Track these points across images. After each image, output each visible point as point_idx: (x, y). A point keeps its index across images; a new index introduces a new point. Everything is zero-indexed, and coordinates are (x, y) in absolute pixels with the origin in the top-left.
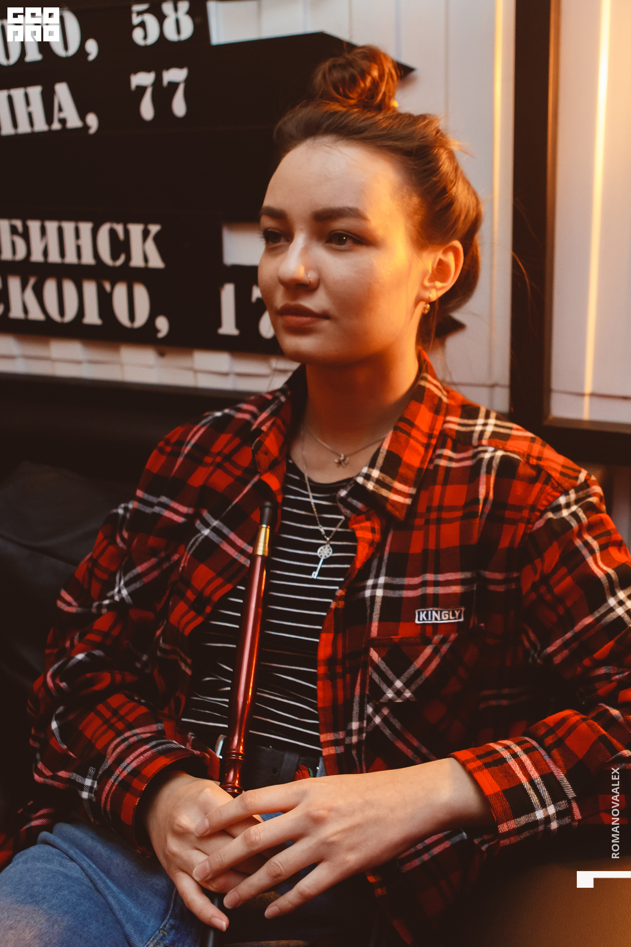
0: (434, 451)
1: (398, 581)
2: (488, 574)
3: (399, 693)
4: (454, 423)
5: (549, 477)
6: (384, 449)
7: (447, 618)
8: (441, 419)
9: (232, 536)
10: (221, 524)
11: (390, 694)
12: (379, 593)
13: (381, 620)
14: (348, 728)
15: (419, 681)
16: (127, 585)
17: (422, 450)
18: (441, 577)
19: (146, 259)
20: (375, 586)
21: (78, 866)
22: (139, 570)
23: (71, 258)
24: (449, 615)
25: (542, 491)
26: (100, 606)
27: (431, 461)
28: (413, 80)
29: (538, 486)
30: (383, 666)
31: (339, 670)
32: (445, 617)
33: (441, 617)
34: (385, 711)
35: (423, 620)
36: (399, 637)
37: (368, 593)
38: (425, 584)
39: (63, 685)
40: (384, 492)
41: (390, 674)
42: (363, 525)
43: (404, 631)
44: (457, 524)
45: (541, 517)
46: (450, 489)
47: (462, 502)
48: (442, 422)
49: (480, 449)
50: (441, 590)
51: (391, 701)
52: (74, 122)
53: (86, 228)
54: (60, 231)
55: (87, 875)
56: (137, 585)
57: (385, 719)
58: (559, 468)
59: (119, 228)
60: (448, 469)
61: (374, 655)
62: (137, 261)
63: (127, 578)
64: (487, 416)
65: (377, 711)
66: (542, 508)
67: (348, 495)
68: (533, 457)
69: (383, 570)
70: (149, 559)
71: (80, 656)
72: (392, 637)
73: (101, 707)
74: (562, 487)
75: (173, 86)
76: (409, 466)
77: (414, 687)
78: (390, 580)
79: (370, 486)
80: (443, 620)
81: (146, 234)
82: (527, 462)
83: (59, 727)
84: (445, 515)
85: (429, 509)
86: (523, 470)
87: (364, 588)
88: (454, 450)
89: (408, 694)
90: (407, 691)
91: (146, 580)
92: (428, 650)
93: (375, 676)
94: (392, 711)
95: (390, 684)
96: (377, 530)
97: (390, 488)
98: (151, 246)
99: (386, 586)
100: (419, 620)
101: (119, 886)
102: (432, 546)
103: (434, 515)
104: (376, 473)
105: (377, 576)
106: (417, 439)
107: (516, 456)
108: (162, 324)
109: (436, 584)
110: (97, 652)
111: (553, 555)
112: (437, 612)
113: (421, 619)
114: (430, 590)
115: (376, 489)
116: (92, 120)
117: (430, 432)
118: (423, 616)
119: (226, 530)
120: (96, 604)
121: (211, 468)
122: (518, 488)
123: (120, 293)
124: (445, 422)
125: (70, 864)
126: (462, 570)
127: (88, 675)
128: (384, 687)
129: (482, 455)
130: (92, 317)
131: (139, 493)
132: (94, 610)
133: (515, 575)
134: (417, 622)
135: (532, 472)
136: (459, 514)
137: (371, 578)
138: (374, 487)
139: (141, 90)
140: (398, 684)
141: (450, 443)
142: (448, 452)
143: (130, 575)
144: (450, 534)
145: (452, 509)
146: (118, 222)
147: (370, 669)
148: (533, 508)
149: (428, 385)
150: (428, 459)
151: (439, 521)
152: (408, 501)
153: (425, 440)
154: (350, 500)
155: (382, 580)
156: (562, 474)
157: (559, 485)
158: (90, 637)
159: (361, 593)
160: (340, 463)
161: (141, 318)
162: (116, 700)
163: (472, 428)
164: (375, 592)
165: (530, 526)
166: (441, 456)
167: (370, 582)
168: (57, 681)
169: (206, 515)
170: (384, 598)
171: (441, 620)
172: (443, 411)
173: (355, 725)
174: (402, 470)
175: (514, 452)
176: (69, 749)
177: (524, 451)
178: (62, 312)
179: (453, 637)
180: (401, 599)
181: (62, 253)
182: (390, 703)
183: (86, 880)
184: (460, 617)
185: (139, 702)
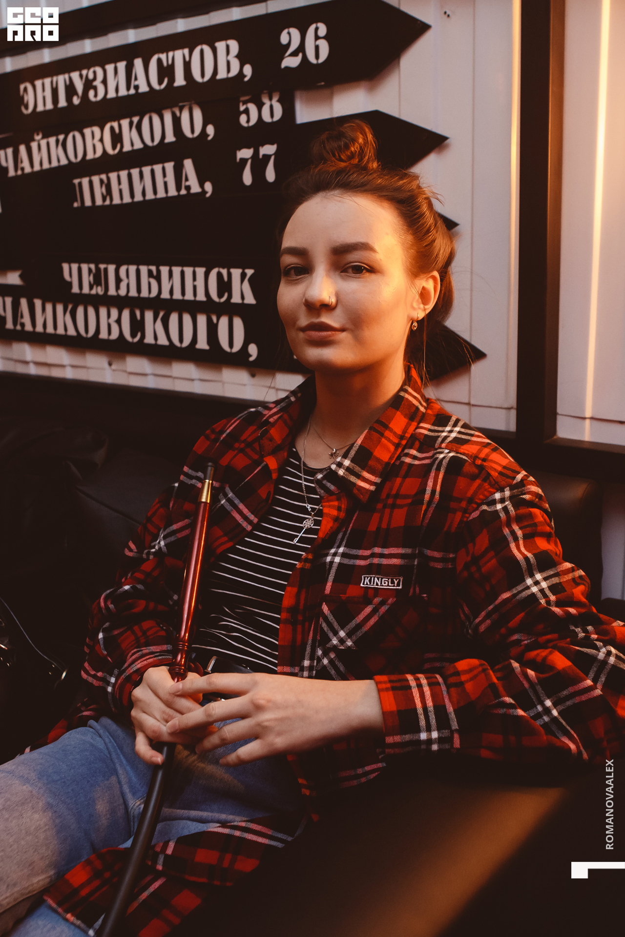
0: (403, 450)
1: (354, 552)
2: (428, 552)
3: (342, 641)
4: (426, 428)
5: (489, 475)
6: (357, 444)
7: (386, 584)
8: (414, 424)
9: (241, 506)
10: (234, 496)
11: (335, 641)
12: (337, 559)
13: (334, 581)
14: (302, 665)
15: (359, 634)
16: (164, 538)
17: (392, 448)
18: (386, 551)
19: (243, 298)
20: (335, 554)
21: (103, 741)
22: (174, 527)
23: (189, 296)
24: (388, 582)
25: (480, 487)
26: (149, 553)
27: (399, 457)
28: (447, 146)
29: (478, 482)
30: (331, 618)
31: (300, 618)
32: (385, 583)
33: (381, 583)
34: (332, 656)
35: (367, 584)
36: (347, 596)
37: (329, 559)
38: (373, 555)
39: (111, 606)
40: (353, 479)
41: (336, 625)
42: (332, 503)
43: (351, 591)
44: (405, 509)
45: (477, 509)
46: (408, 481)
47: (413, 492)
48: (415, 427)
49: (439, 450)
50: (384, 561)
51: (335, 647)
52: (196, 189)
53: (201, 271)
54: (183, 274)
55: (108, 749)
56: (173, 539)
57: (331, 661)
58: (499, 469)
59: (224, 272)
60: (411, 465)
61: (325, 608)
62: (236, 299)
63: (165, 533)
64: (455, 425)
65: (326, 654)
66: (479, 501)
67: (323, 478)
68: (479, 458)
69: (344, 543)
70: (184, 520)
71: (127, 587)
72: (341, 595)
73: (136, 628)
74: (498, 485)
75: (267, 157)
76: (378, 460)
77: (354, 638)
78: (348, 551)
79: (341, 472)
80: (383, 586)
81: (243, 276)
82: (474, 463)
83: (104, 638)
84: (399, 502)
85: (388, 496)
86: (468, 469)
87: (327, 555)
88: (419, 451)
89: (349, 643)
90: (349, 640)
91: (179, 535)
92: (368, 609)
93: (324, 625)
94: (337, 656)
95: (336, 633)
96: (342, 510)
97: (359, 477)
98: (246, 286)
99: (344, 555)
100: (363, 584)
101: (128, 760)
102: (384, 525)
103: (390, 501)
104: (347, 463)
105: (339, 547)
106: (389, 438)
107: (464, 457)
108: (253, 349)
109: (382, 556)
110: (140, 587)
111: (483, 541)
112: (378, 579)
113: (365, 583)
114: (376, 561)
115: (346, 475)
116: (208, 187)
117: (403, 435)
118: (367, 581)
119: (237, 501)
120: (146, 551)
121: (236, 452)
122: (462, 482)
123: (223, 323)
124: (418, 427)
125: (99, 739)
126: (404, 546)
127: (130, 601)
128: (331, 635)
129: (437, 455)
130: (202, 344)
131: (186, 469)
132: (144, 556)
133: (451, 556)
134: (362, 585)
135: (475, 470)
136: (409, 501)
137: (334, 548)
138: (344, 473)
139: (244, 161)
140: (342, 634)
141: (417, 444)
142: (414, 452)
143: (168, 531)
144: (399, 518)
145: (405, 497)
146: (223, 268)
147: (321, 620)
148: (471, 500)
149: (407, 396)
150: (396, 456)
151: (394, 506)
152: (372, 488)
153: (396, 441)
154: (325, 482)
155: (341, 550)
156: (501, 473)
157: (496, 482)
158: (137, 575)
159: (324, 559)
160: (332, 455)
161: (238, 345)
162: (146, 625)
163: (439, 434)
164: (334, 559)
165: (467, 515)
166: (407, 455)
167: (333, 551)
168: (109, 603)
169: (228, 489)
170: (340, 564)
171: (380, 586)
172: (418, 418)
173: (306, 663)
174: (371, 463)
175: (464, 454)
176: (108, 655)
177: (473, 453)
178: (181, 340)
179: (390, 601)
180: (354, 566)
181: (183, 293)
182: (335, 648)
183: (106, 752)
184: (398, 585)
185: (162, 628)
